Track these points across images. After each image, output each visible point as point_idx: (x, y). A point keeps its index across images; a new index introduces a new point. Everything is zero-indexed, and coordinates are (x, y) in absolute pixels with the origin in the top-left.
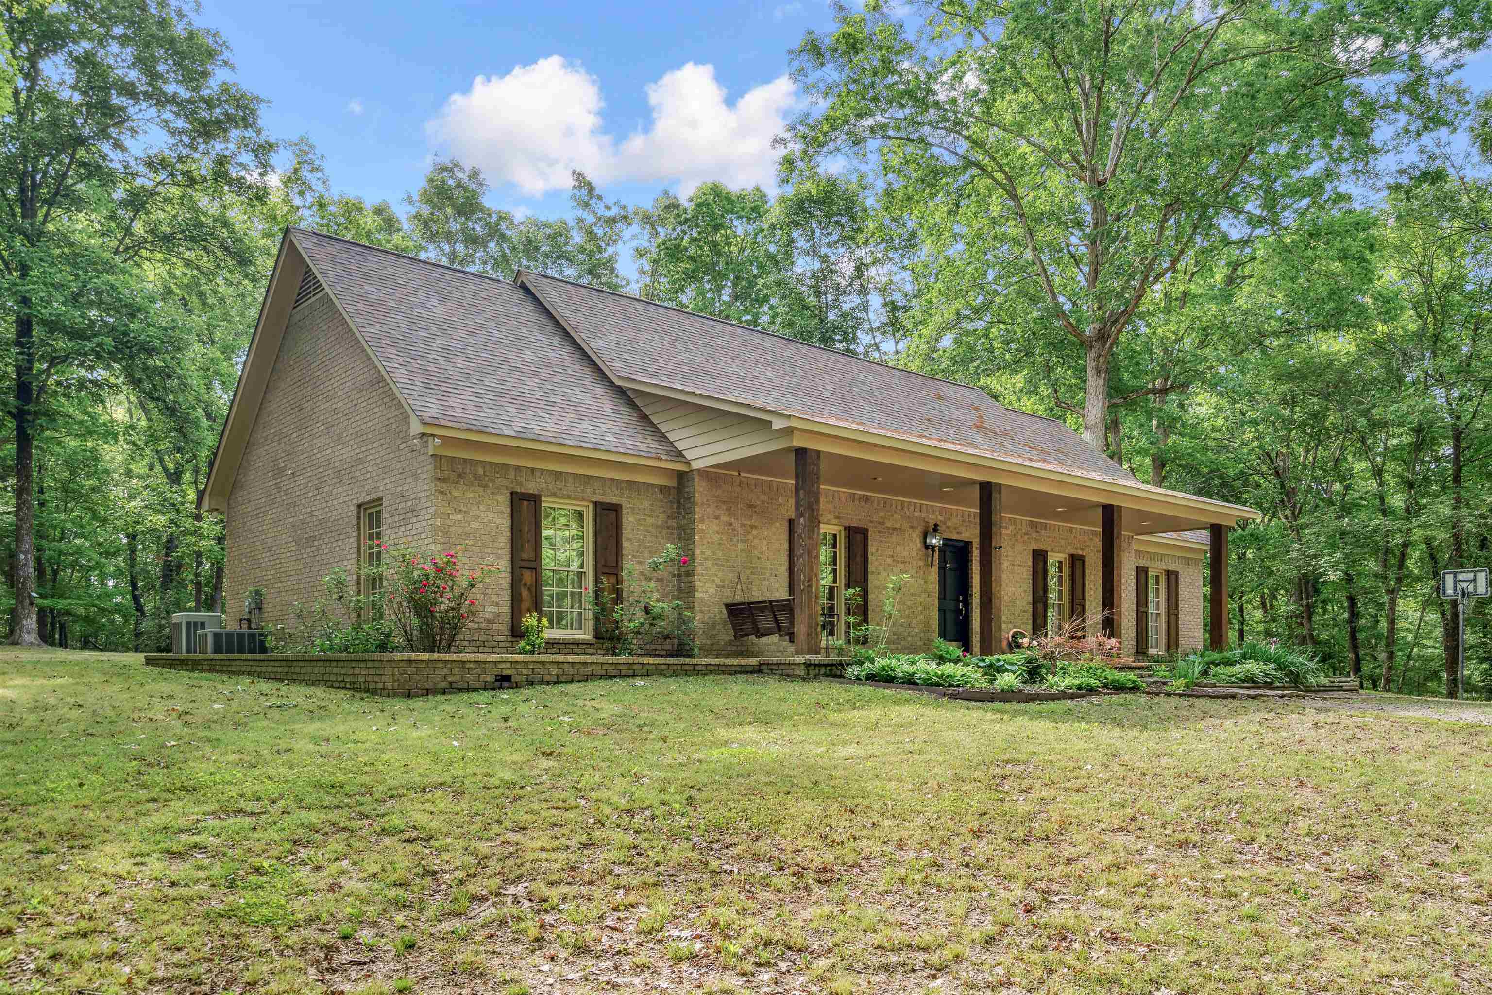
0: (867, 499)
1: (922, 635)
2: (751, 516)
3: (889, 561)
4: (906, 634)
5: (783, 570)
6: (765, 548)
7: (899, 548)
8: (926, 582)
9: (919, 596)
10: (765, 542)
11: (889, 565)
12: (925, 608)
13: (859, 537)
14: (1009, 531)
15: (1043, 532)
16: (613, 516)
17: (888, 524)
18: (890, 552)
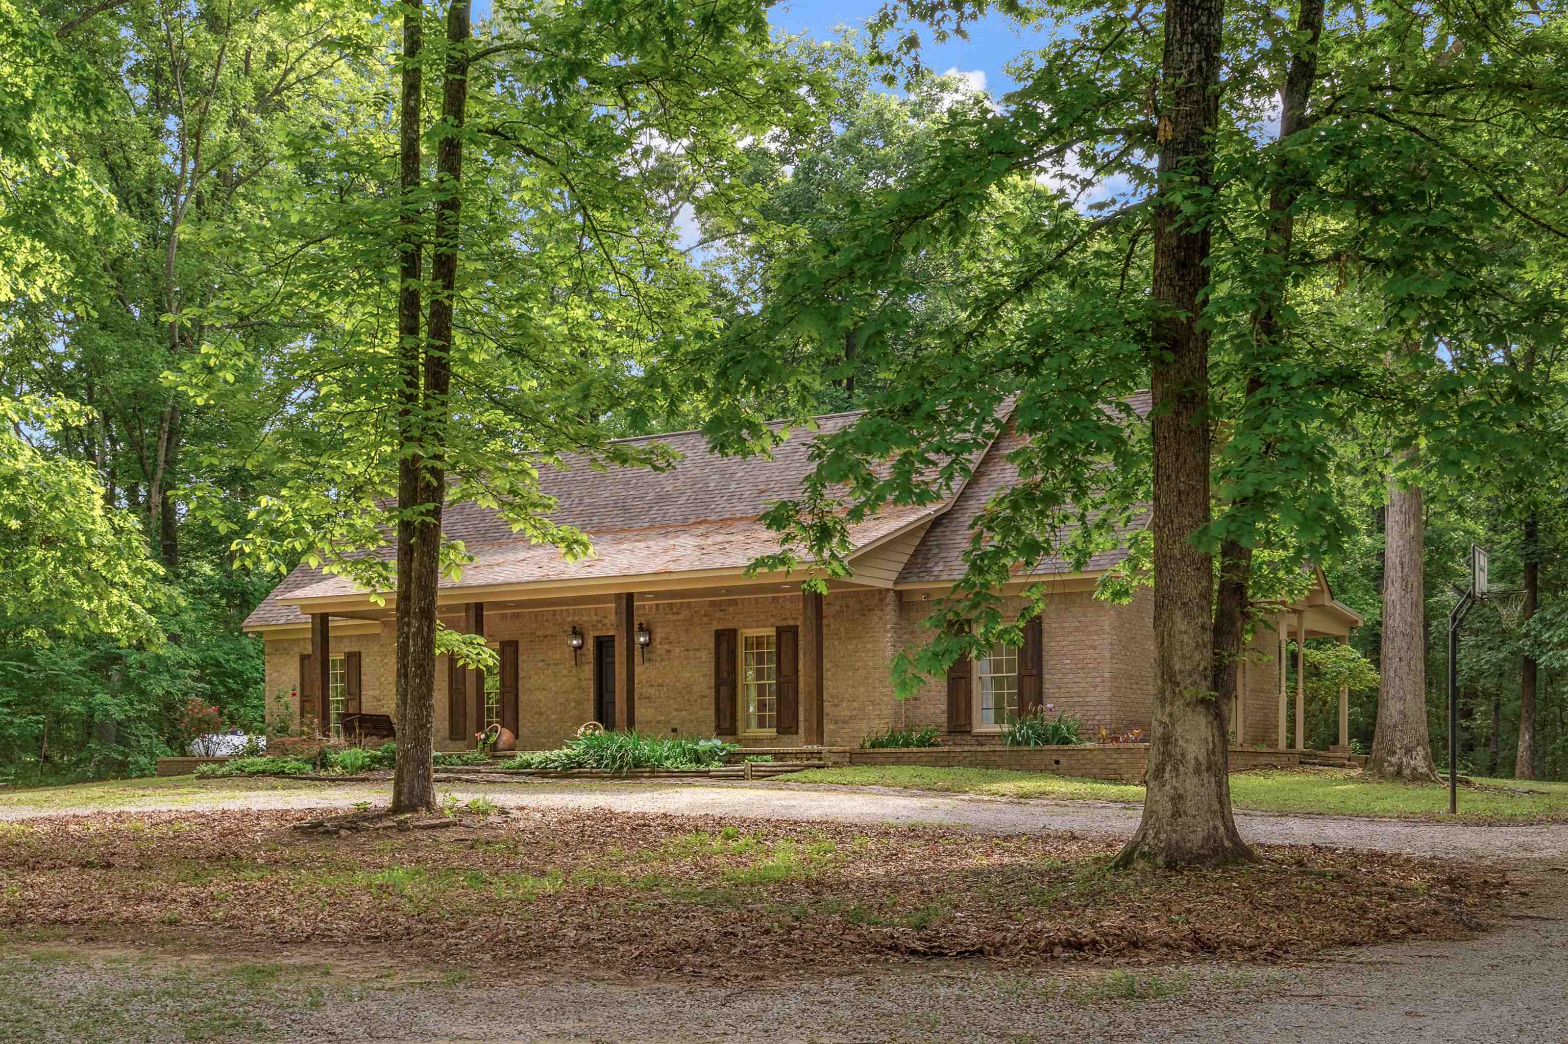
0: (518, 616)
3: (540, 665)
5: (445, 685)
7: (550, 652)
8: (579, 679)
11: (541, 669)
12: (579, 703)
13: (507, 649)
14: (681, 617)
15: (731, 609)
16: (354, 660)
17: (539, 633)
18: (541, 657)
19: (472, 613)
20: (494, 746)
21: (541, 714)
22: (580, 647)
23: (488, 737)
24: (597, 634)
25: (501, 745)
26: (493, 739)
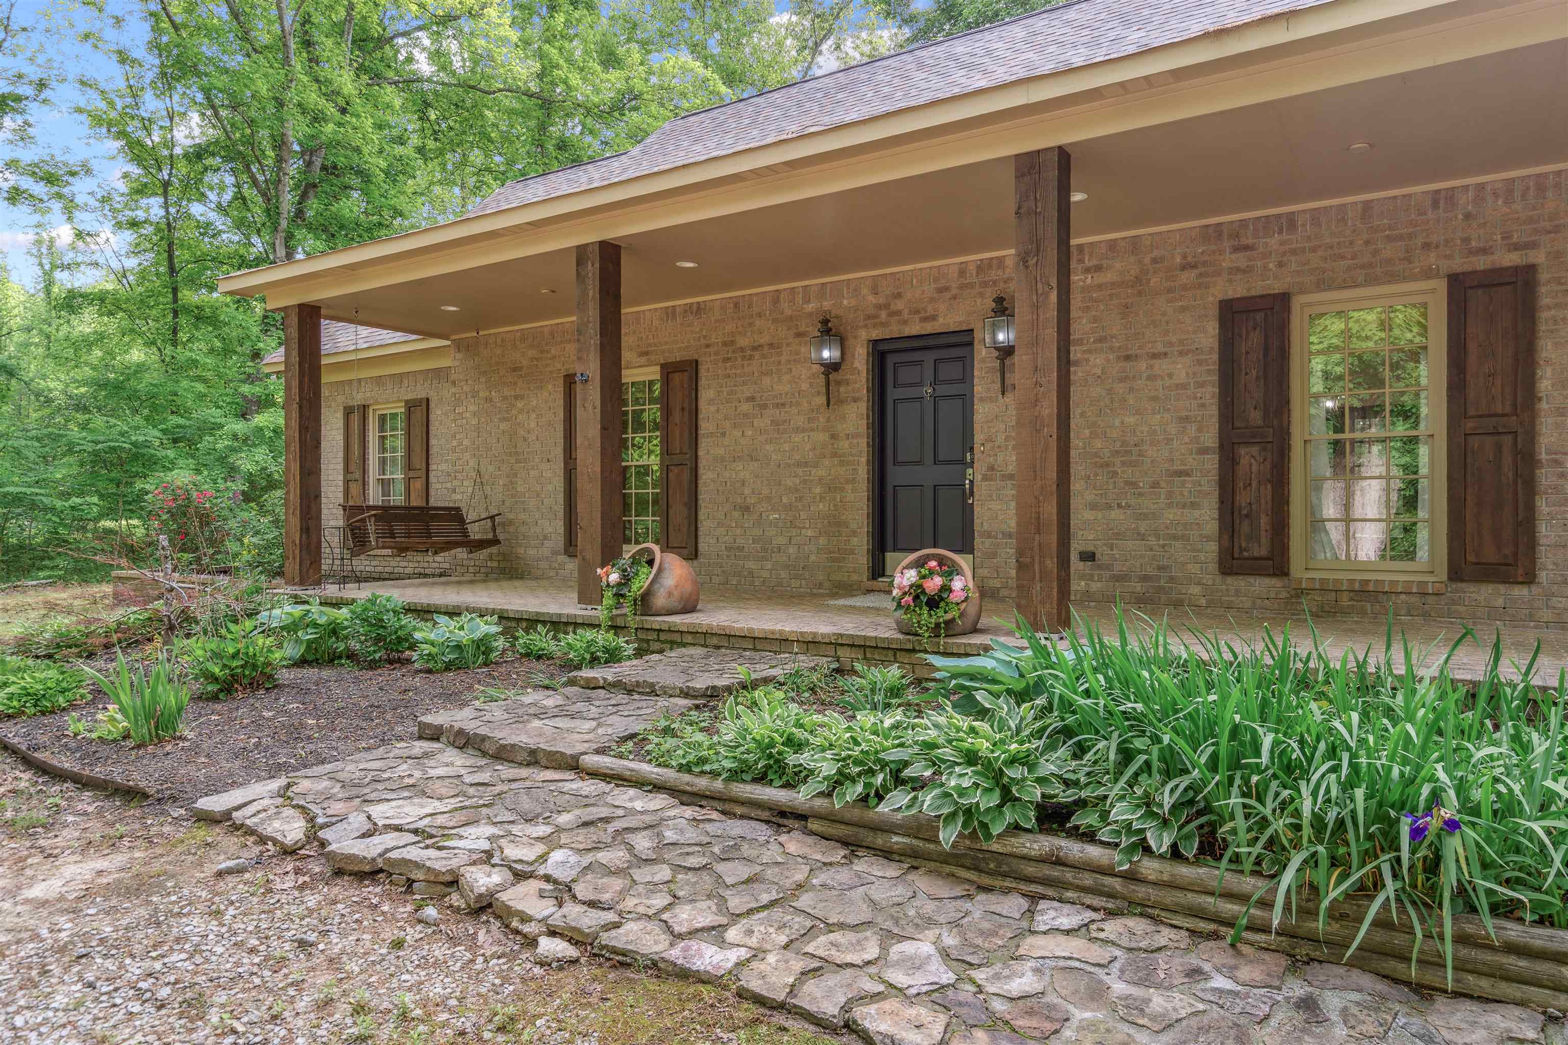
0: (698, 310)
1: (822, 541)
2: (515, 384)
3: (745, 407)
4: (781, 540)
5: (558, 452)
6: (533, 425)
7: (767, 381)
8: (833, 437)
9: (816, 466)
10: (534, 416)
11: (746, 415)
12: (832, 487)
13: (676, 378)
14: (1109, 277)
15: (1274, 242)
16: (418, 415)
17: (742, 342)
18: (748, 391)
19: (593, 269)
20: (644, 603)
21: (746, 509)
22: (832, 368)
23: (626, 580)
24: (876, 334)
25: (660, 600)
26: (640, 584)
